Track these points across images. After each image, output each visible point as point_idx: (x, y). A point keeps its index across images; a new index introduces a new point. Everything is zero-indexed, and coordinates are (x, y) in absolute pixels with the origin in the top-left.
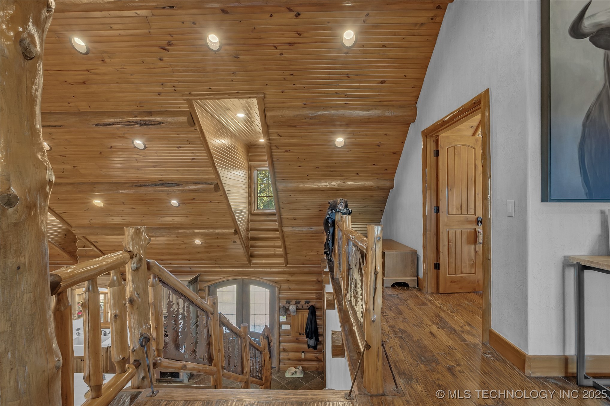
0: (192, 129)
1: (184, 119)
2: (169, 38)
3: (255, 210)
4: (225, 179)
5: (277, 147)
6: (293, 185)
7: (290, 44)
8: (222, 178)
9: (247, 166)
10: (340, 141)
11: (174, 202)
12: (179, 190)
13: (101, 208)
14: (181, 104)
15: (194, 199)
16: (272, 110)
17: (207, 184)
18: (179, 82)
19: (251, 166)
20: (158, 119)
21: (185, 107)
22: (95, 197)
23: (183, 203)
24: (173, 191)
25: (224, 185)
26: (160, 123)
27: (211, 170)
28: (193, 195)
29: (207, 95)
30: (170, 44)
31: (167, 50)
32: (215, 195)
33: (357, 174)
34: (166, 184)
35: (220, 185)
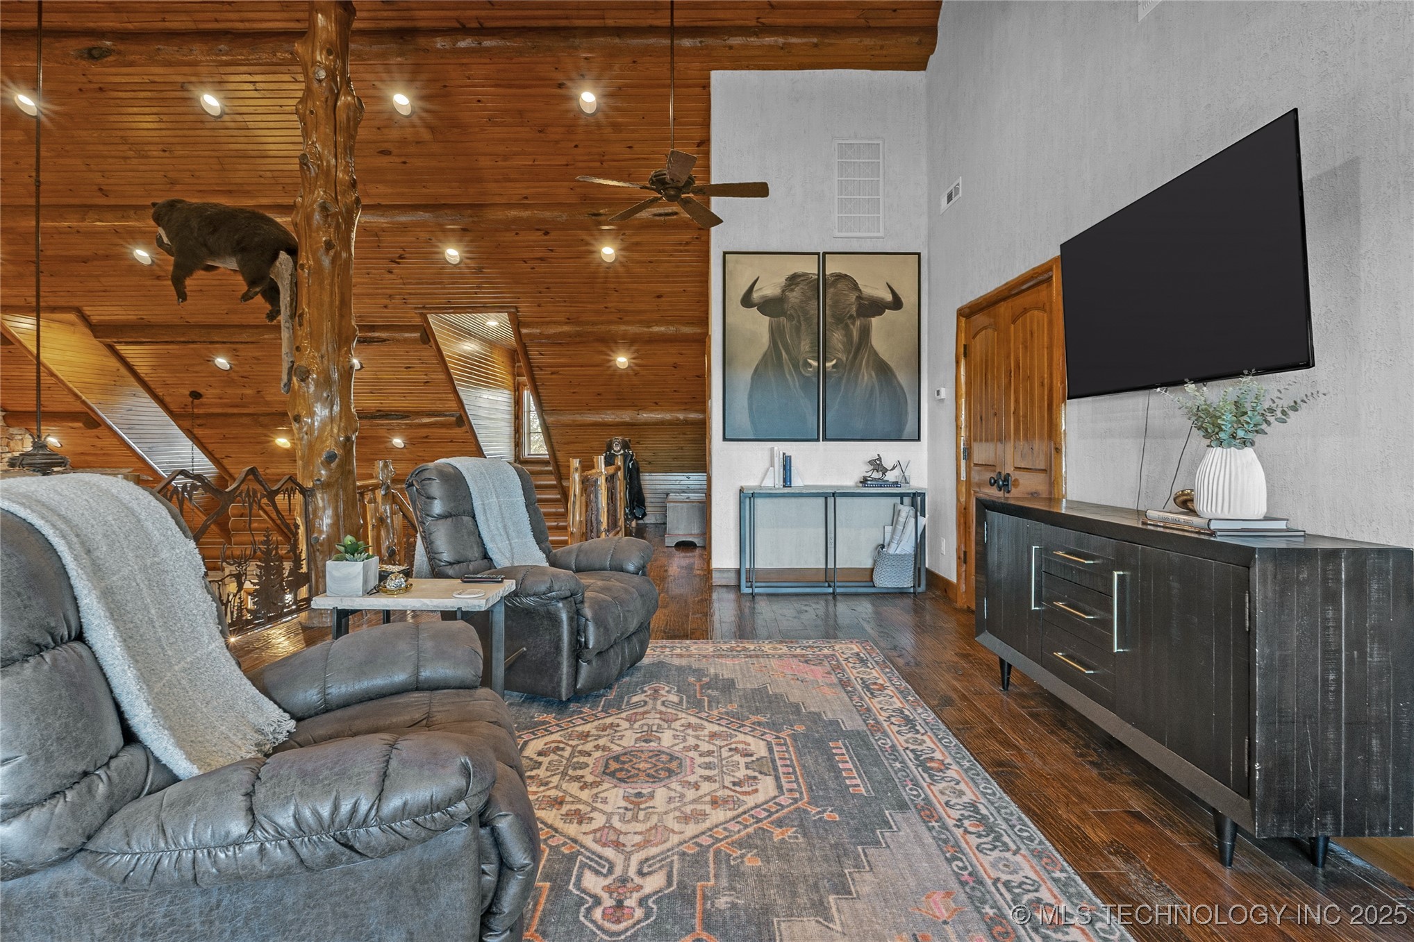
0: (427, 346)
1: (417, 335)
2: (401, 251)
3: (526, 454)
4: (471, 407)
5: (541, 368)
6: (567, 418)
7: (542, 259)
8: (466, 407)
9: (511, 384)
10: (622, 360)
11: (398, 442)
12: (406, 424)
13: (287, 450)
14: (412, 317)
15: (426, 437)
16: (527, 325)
17: (446, 416)
18: (410, 294)
19: (519, 384)
20: (384, 335)
21: (417, 321)
22: (280, 433)
23: (411, 442)
24: (398, 425)
25: (470, 417)
26: (384, 340)
27: (451, 396)
28: (424, 432)
29: (446, 308)
30: (401, 257)
31: (399, 263)
32: (458, 432)
33: (656, 403)
34: (387, 415)
35: (465, 418)
